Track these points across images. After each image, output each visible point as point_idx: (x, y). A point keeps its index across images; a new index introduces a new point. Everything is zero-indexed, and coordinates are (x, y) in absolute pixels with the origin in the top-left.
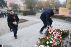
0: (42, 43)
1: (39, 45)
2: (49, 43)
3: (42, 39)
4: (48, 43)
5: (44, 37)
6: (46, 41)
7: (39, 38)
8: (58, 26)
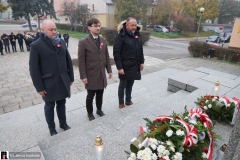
0: (154, 133)
1: (145, 138)
2: (174, 135)
3: (155, 122)
4: (169, 133)
5: (162, 118)
6: (166, 130)
7: (146, 119)
8: (213, 88)
